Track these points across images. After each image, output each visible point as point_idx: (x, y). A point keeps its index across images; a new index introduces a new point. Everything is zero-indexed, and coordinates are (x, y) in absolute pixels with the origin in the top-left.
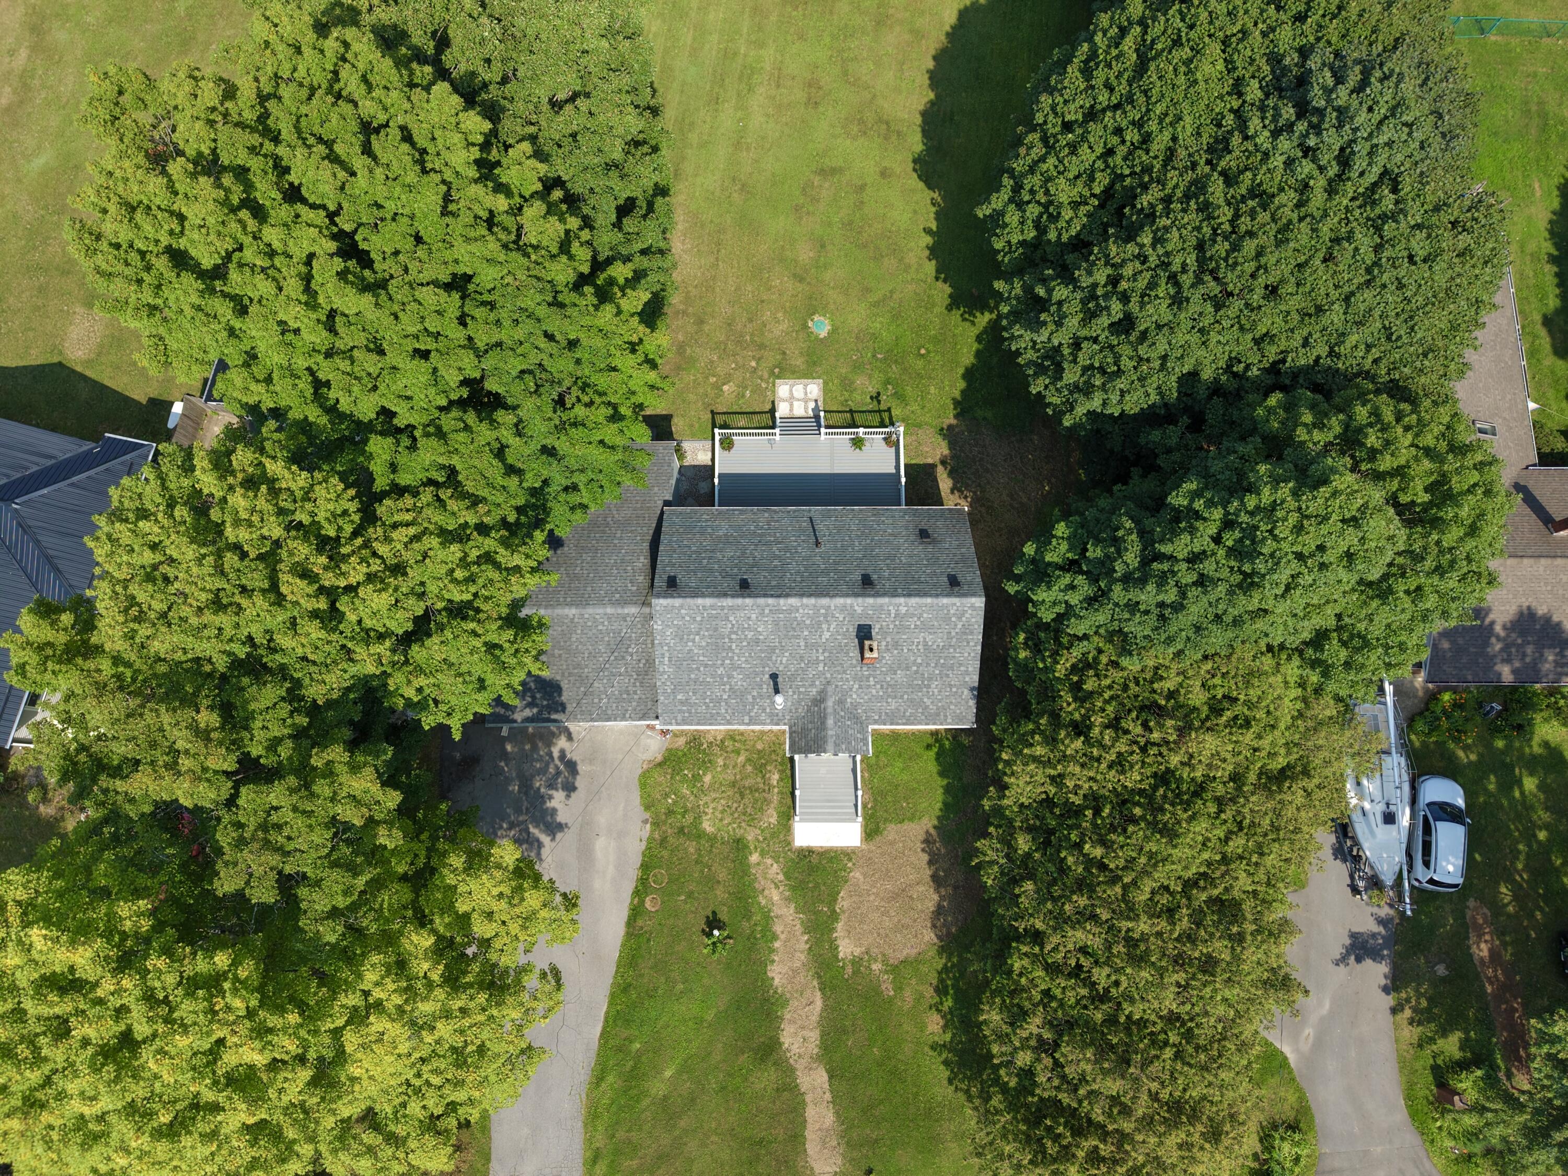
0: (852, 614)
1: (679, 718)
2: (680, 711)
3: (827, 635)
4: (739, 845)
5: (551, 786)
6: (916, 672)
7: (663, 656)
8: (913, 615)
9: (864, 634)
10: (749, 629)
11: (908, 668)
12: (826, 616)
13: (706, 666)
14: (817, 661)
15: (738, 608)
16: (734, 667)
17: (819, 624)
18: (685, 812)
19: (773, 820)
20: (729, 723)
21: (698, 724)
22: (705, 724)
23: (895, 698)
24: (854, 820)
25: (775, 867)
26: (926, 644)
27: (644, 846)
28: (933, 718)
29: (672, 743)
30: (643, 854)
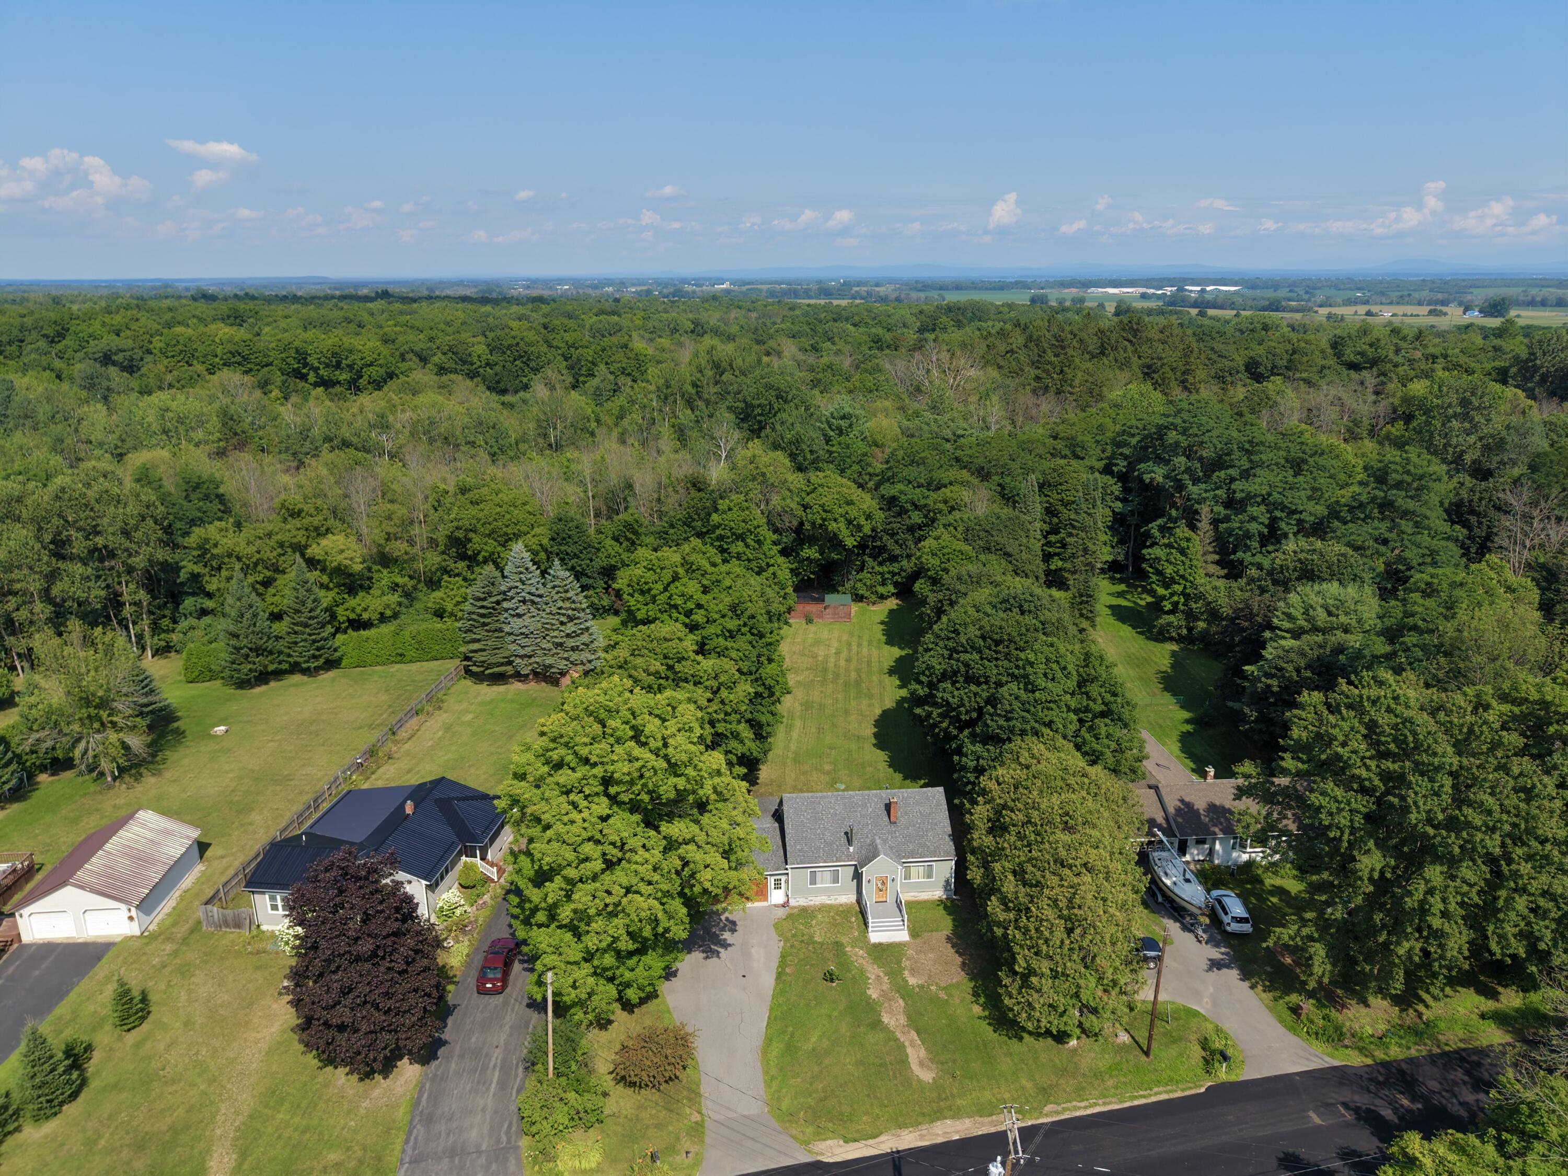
0: (881, 798)
1: (799, 860)
2: (799, 856)
3: (870, 810)
4: (838, 945)
5: (723, 929)
6: (919, 827)
7: (788, 824)
8: (911, 797)
9: (888, 807)
11: (914, 825)
12: (868, 800)
13: (811, 829)
14: (868, 824)
15: (825, 797)
16: (825, 829)
17: (866, 804)
18: (803, 935)
19: (856, 934)
20: (825, 862)
21: (809, 863)
22: (812, 863)
23: (911, 842)
24: (904, 930)
25: (862, 952)
26: (920, 812)
27: (780, 950)
28: (934, 853)
29: (792, 911)
30: (781, 953)
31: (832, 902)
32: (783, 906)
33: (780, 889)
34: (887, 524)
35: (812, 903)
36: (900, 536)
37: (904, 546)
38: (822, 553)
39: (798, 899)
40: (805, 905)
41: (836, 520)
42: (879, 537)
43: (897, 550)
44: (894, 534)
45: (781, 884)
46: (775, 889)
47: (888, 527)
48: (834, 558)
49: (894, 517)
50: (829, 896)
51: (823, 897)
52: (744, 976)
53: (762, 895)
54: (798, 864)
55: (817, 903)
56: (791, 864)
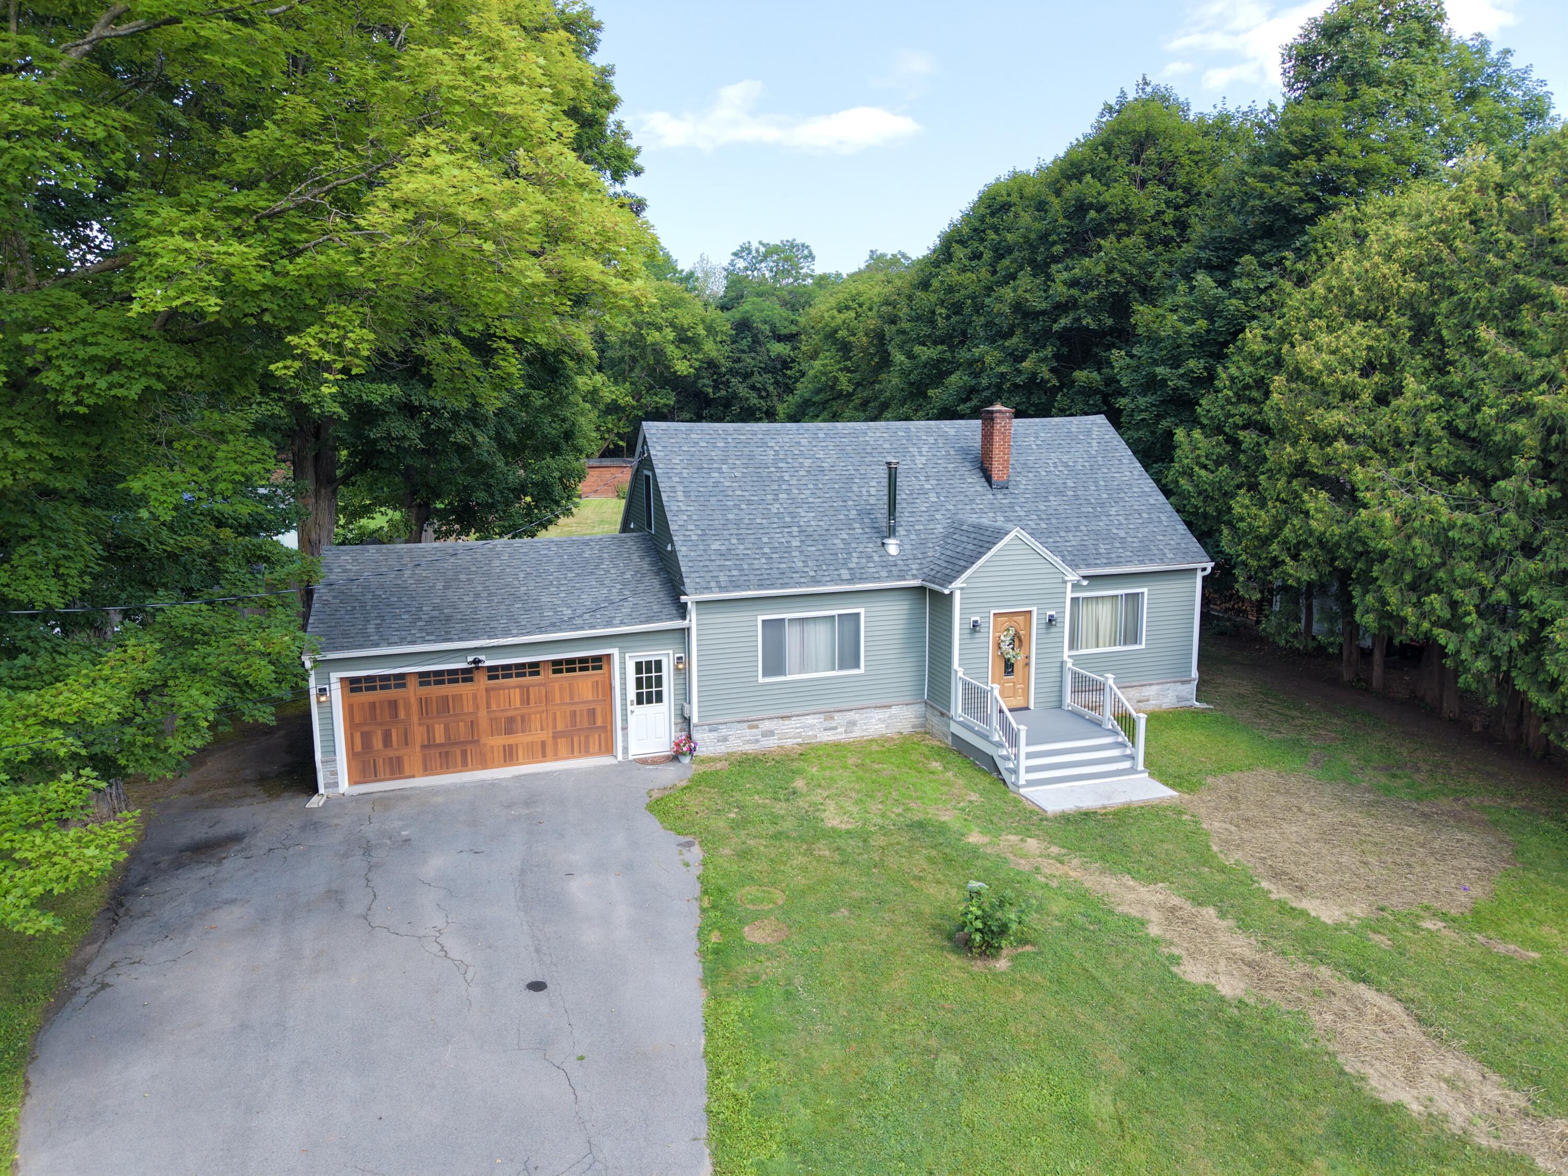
0: (945, 436)
1: (723, 578)
2: (721, 568)
4: (929, 831)
6: (1077, 497)
7: (673, 489)
10: (802, 455)
11: (1061, 493)
12: (909, 439)
13: (750, 501)
16: (795, 502)
17: (904, 448)
18: (777, 817)
19: (973, 797)
20: (816, 582)
21: (761, 586)
22: (772, 586)
23: (1068, 530)
24: (1133, 771)
25: (1032, 843)
26: (1066, 465)
27: (698, 871)
28: (1144, 553)
29: (702, 768)
30: (702, 879)
31: (842, 735)
32: (675, 757)
33: (659, 699)
34: (735, 362)
35: (771, 743)
36: (756, 378)
37: (764, 394)
38: (637, 396)
39: (724, 731)
40: (748, 748)
41: (659, 329)
42: (722, 383)
43: (754, 400)
44: (747, 376)
45: (659, 680)
46: (640, 701)
47: (737, 366)
48: (657, 403)
49: (743, 352)
50: (828, 714)
51: (810, 720)
52: (537, 986)
53: (593, 727)
54: (722, 589)
55: (789, 743)
56: (697, 590)
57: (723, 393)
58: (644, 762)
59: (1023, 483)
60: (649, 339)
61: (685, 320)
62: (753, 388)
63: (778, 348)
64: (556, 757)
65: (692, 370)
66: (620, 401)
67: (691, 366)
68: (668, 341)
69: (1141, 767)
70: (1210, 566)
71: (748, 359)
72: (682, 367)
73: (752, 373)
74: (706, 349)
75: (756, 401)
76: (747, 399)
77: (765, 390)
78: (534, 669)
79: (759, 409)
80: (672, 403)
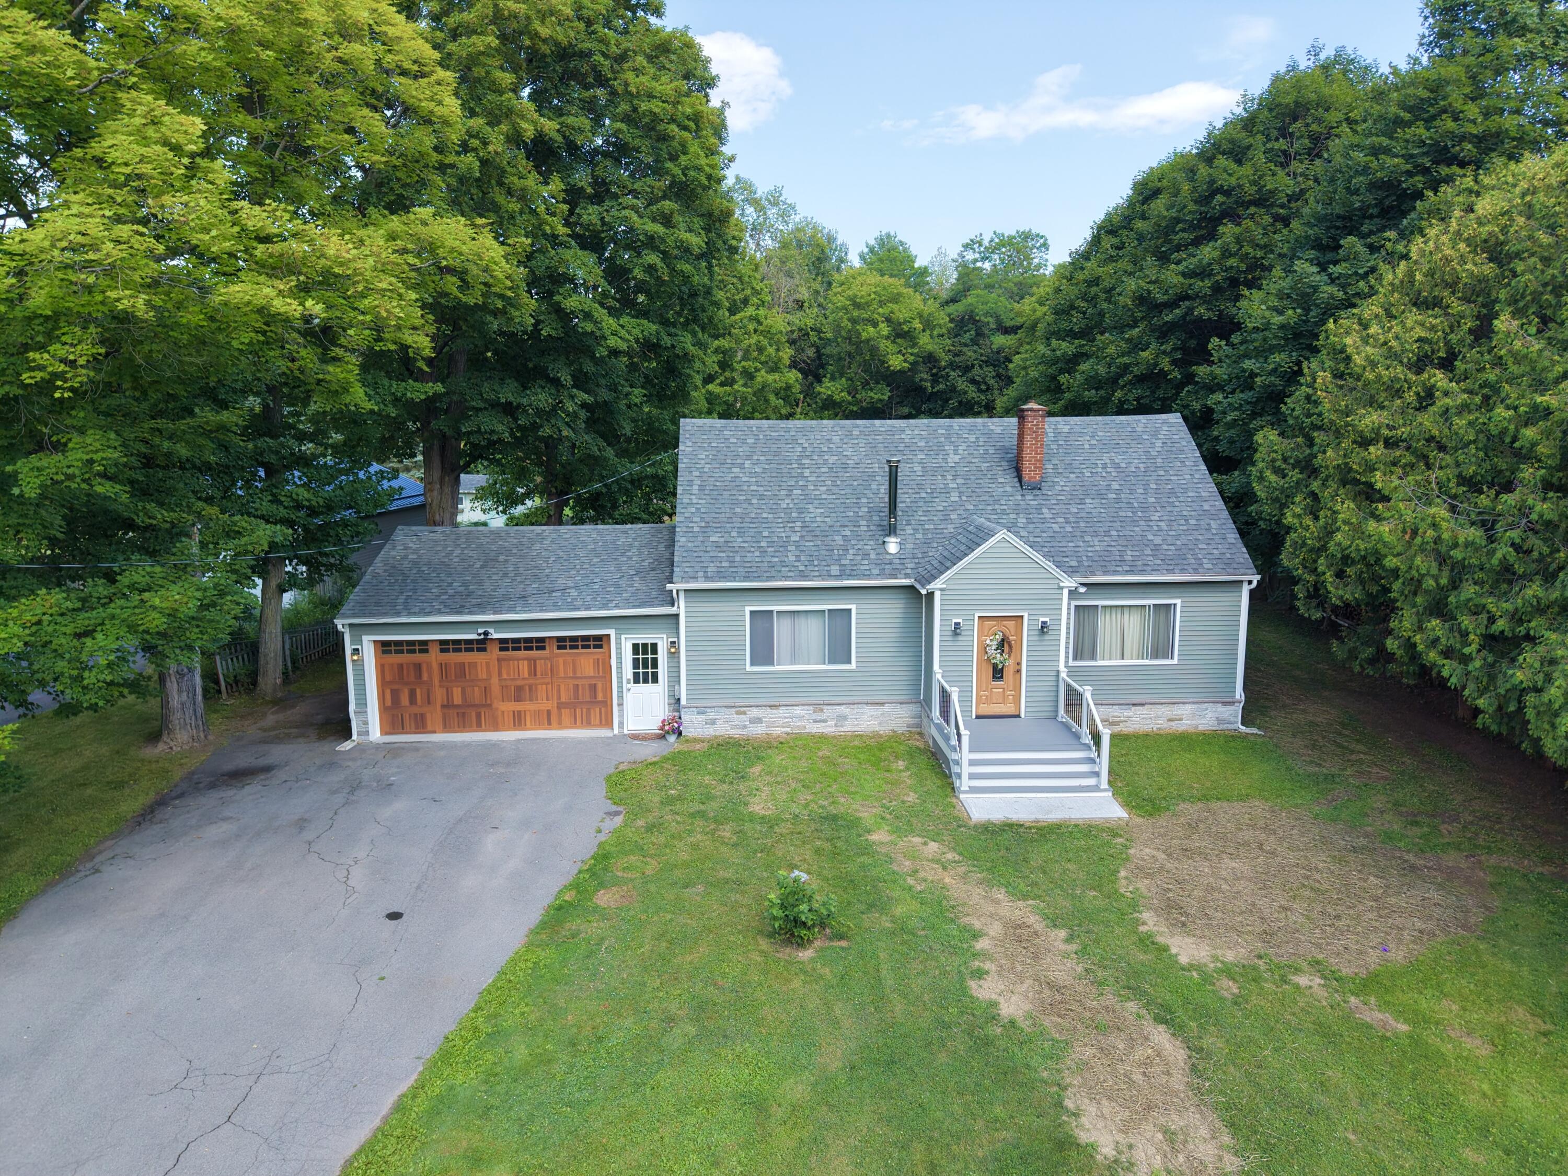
0: (989, 435)
1: (712, 569)
2: (713, 559)
3: (953, 459)
4: (840, 825)
6: (1118, 500)
7: (690, 483)
8: (1081, 434)
10: (830, 452)
11: (1101, 495)
12: (948, 437)
13: (762, 496)
14: (947, 491)
15: (811, 429)
16: (807, 498)
17: (940, 446)
18: (709, 797)
19: (912, 798)
20: (803, 576)
21: (746, 578)
22: (758, 578)
23: (1095, 534)
24: (1096, 788)
25: (933, 846)
26: (1117, 466)
27: (602, 838)
28: (1177, 562)
29: (684, 748)
30: (601, 845)
31: (829, 728)
32: (659, 735)
33: (655, 679)
34: (956, 355)
35: (759, 730)
36: (976, 371)
37: (983, 387)
38: (852, 391)
39: (712, 715)
40: (736, 733)
41: (875, 324)
42: (942, 376)
43: (972, 393)
44: (967, 369)
45: (655, 664)
46: (636, 680)
47: (957, 359)
48: (872, 398)
49: (966, 345)
50: (818, 707)
51: (798, 711)
52: (395, 916)
53: (594, 701)
54: (707, 578)
55: (777, 731)
56: (684, 579)
57: (942, 387)
58: (635, 737)
59: (1060, 485)
60: (864, 335)
61: (901, 313)
62: (973, 381)
63: (1000, 340)
64: (560, 726)
65: (906, 365)
66: (836, 397)
67: (905, 361)
68: (882, 337)
69: (1104, 785)
70: (1256, 578)
71: (970, 354)
72: (896, 362)
73: (973, 366)
74: (921, 342)
75: (974, 395)
76: (966, 393)
77: (985, 383)
78: (541, 643)
79: (978, 403)
80: (886, 398)
